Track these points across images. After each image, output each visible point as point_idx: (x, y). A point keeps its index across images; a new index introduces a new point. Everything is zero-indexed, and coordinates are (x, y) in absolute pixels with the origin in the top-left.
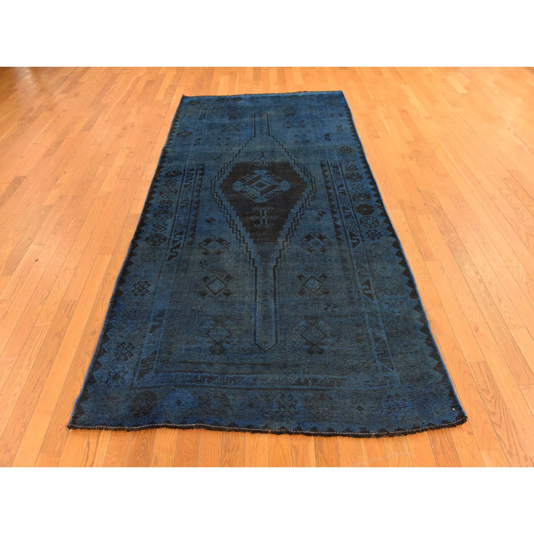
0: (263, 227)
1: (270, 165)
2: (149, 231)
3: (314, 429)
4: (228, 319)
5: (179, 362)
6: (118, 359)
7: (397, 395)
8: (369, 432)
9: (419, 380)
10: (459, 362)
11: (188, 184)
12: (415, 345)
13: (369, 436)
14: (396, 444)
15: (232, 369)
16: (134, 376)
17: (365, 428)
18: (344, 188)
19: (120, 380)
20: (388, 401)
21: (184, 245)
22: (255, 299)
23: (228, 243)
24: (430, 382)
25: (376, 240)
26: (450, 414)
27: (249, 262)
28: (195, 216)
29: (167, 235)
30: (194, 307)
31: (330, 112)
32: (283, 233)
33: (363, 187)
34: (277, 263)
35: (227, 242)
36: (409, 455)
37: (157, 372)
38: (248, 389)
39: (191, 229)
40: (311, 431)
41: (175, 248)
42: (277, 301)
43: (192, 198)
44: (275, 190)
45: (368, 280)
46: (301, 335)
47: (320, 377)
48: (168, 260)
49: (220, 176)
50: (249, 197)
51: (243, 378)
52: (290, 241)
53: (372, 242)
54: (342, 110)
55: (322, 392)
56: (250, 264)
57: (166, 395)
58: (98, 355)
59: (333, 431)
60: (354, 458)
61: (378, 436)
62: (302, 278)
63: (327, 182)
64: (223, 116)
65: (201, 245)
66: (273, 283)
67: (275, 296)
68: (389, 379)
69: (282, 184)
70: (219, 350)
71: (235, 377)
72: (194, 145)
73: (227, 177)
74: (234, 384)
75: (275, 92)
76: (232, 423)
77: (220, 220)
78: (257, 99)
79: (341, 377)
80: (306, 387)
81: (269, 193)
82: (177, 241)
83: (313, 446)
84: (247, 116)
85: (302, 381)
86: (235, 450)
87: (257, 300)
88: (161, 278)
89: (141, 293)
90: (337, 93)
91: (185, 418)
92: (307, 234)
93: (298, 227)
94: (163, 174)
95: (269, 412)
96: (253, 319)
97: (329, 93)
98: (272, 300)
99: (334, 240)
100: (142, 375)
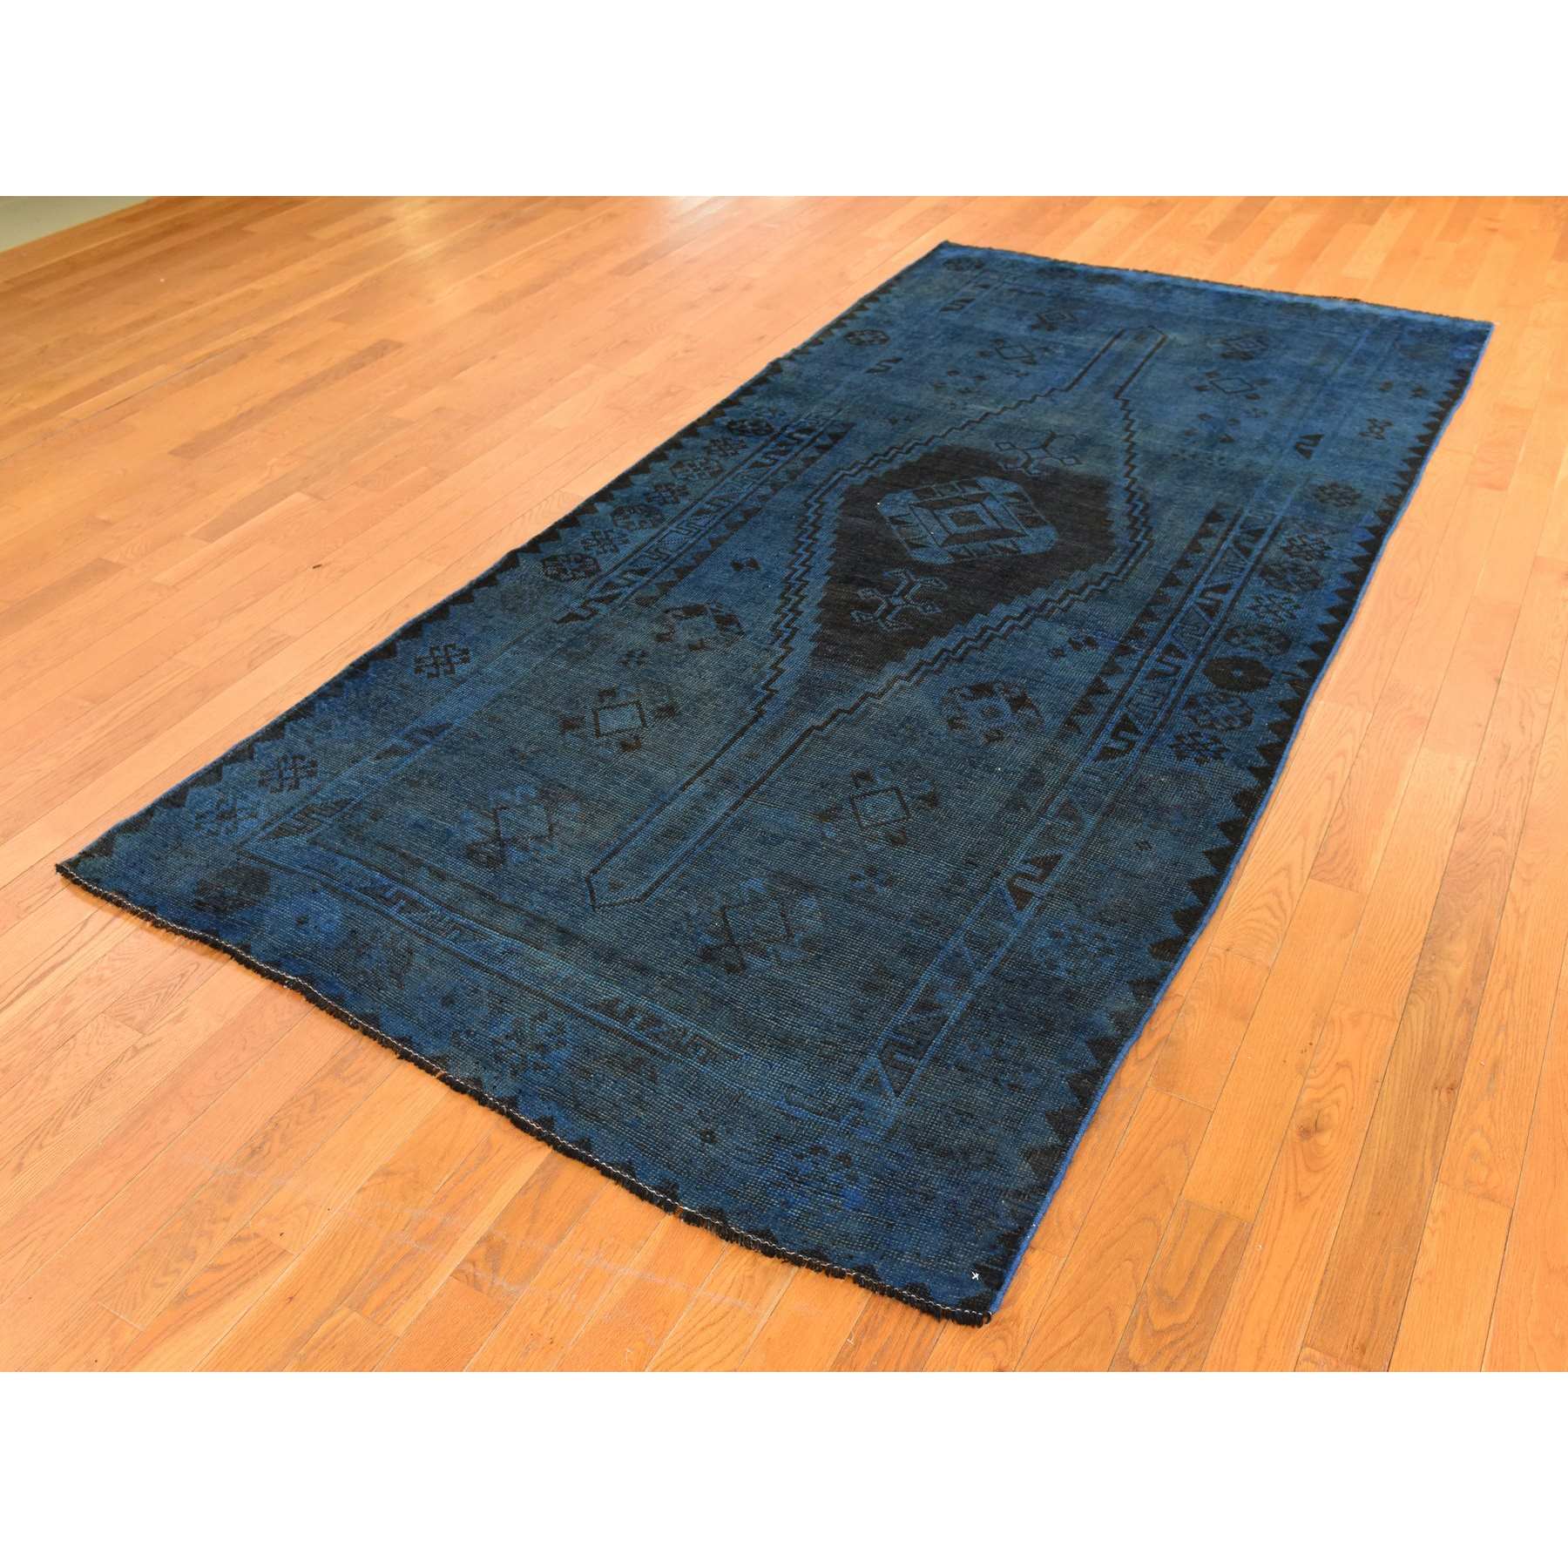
0: (871, 624)
1: (1045, 474)
2: (575, 541)
3: (548, 1122)
4: (576, 798)
5: (378, 844)
6: (262, 783)
7: (845, 1158)
8: (675, 1198)
9: (948, 1153)
10: (1155, 1187)
11: (768, 461)
12: (1028, 1068)
13: (669, 1208)
14: (751, 1277)
15: (476, 908)
16: (264, 828)
17: (676, 1186)
18: (1227, 598)
19: (229, 824)
20: (801, 1157)
21: (626, 599)
22: (689, 783)
23: (740, 633)
24: (976, 1175)
25: (1189, 763)
26: (954, 1281)
27: (755, 695)
28: (715, 543)
29: (605, 566)
30: (521, 746)
31: (1391, 375)
32: (913, 656)
33: (1297, 612)
34: (828, 722)
35: (741, 628)
36: (763, 1321)
37: (314, 843)
38: (476, 965)
39: (676, 570)
40: (535, 1121)
41: (599, 600)
42: (741, 808)
43: (746, 498)
44: (1000, 542)
45: (1057, 856)
46: (723, 908)
47: (674, 1020)
48: (558, 623)
49: (870, 465)
50: (902, 539)
51: (487, 937)
52: (917, 683)
53: (1173, 763)
54: (1440, 380)
55: (644, 1053)
56: (752, 698)
57: (292, 894)
58: (232, 757)
59: (588, 1148)
60: (610, 1246)
61: (690, 1219)
62: (863, 783)
63: (1183, 563)
64: (1020, 315)
65: (669, 615)
66: (771, 762)
67: (745, 796)
68: (861, 1110)
69: (1032, 534)
70: (489, 857)
71: (469, 927)
72: (870, 371)
73: (889, 473)
74: (454, 940)
75: (1245, 284)
76: (372, 1015)
77: (769, 573)
78: (1169, 291)
79: (729, 1046)
80: (617, 1025)
81: (972, 546)
82: (618, 586)
83: (536, 1166)
84: (1093, 331)
85: (622, 1007)
86: (353, 1080)
87: (692, 787)
88: (508, 654)
89: (434, 671)
90: (1471, 326)
91: (285, 956)
92: (982, 680)
93: (975, 655)
94: (724, 421)
95: (476, 1033)
96: (637, 824)
97: (1436, 320)
99: (1052, 722)
100: (281, 832)
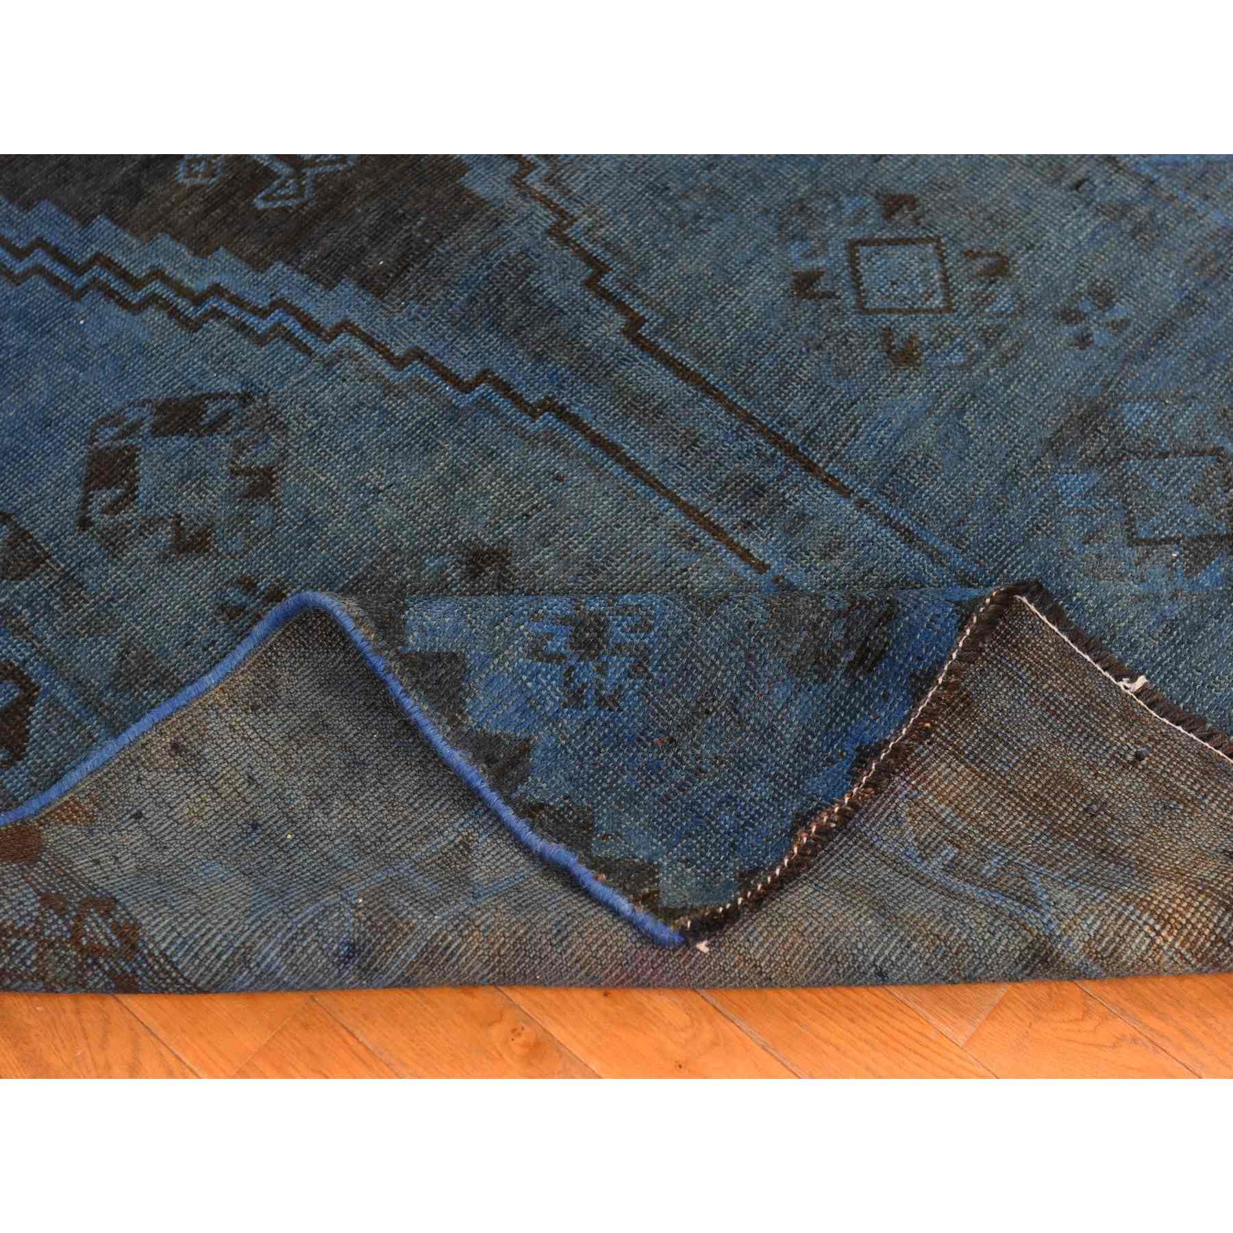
0: (317, 186)
22: (745, 555)
23: (245, 399)
27: (483, 404)
34: (622, 307)
35: (224, 395)
42: (850, 481)
46: (1133, 541)
56: (497, 413)
62: (822, 286)
66: (720, 414)
67: (810, 467)
87: (757, 551)
98: (831, 497)
